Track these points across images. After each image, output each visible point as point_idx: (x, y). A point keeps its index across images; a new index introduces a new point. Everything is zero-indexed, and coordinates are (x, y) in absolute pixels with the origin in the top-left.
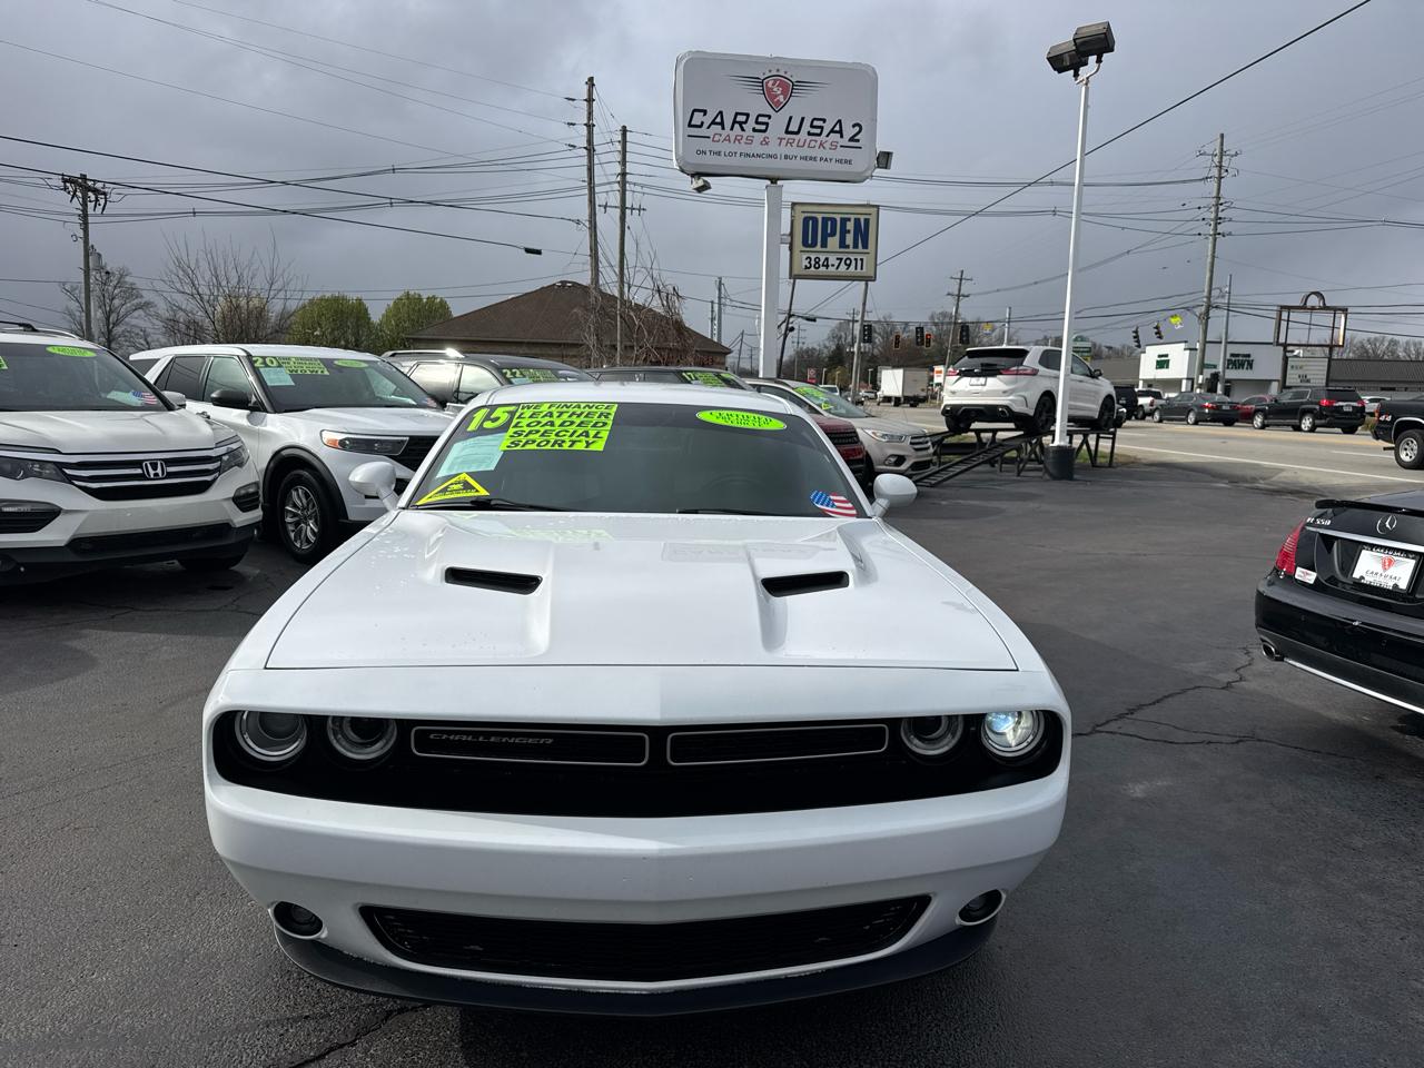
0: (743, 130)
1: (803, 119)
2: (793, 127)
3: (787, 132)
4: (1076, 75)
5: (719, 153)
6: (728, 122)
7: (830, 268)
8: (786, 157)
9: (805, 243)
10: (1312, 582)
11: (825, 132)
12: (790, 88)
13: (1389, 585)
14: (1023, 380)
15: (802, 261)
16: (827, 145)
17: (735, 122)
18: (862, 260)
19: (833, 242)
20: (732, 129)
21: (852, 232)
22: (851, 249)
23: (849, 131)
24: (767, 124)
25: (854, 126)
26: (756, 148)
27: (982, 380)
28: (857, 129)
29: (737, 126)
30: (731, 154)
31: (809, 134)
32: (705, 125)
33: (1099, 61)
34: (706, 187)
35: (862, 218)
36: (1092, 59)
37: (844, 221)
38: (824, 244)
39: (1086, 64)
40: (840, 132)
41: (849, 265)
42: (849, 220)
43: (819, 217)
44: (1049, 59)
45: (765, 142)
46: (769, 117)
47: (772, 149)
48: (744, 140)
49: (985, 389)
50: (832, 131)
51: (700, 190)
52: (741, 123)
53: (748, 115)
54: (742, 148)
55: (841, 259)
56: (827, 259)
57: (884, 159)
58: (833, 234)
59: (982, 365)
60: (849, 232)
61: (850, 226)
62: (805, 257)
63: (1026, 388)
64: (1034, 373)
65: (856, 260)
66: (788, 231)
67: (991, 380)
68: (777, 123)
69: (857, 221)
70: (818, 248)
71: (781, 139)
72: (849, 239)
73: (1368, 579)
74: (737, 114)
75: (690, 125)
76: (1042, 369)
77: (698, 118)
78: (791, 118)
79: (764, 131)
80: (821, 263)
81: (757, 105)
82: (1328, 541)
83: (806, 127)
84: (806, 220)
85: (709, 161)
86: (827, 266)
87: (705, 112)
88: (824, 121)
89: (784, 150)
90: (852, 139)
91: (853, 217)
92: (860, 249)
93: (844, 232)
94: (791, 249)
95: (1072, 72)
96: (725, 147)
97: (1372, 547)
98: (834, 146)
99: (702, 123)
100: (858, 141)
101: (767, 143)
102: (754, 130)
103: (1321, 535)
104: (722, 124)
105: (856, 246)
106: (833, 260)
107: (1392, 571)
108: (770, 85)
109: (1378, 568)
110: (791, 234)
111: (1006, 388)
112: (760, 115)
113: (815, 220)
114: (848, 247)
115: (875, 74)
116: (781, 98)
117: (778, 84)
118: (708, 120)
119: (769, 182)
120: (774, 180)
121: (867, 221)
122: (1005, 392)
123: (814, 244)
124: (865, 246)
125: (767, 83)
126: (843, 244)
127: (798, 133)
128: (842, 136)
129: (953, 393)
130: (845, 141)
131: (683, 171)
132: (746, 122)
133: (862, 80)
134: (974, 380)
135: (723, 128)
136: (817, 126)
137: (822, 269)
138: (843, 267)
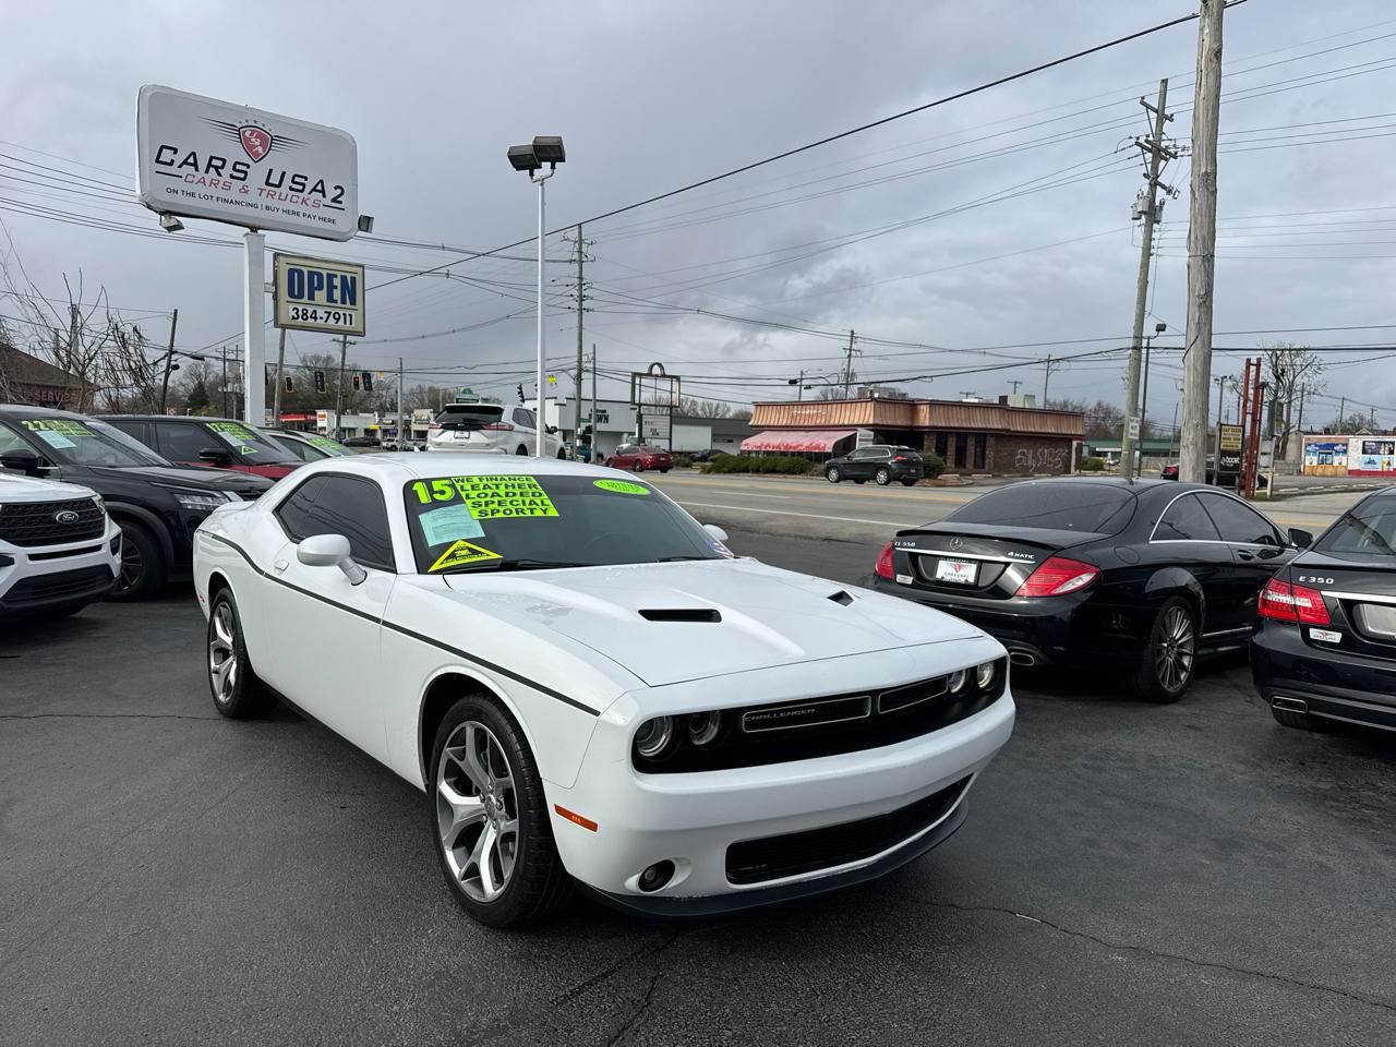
0: (219, 174)
1: (284, 174)
2: (275, 180)
3: (267, 183)
4: (532, 174)
5: (193, 195)
6: (203, 164)
7: (318, 320)
8: (268, 208)
9: (291, 294)
10: (910, 583)
11: (308, 190)
12: (269, 141)
13: (963, 580)
14: (502, 435)
15: (288, 310)
16: (310, 202)
17: (209, 165)
18: (350, 315)
19: (321, 296)
20: (207, 172)
21: (339, 288)
22: (339, 304)
23: (331, 193)
24: (246, 173)
25: (336, 188)
26: (233, 194)
27: (466, 434)
28: (339, 191)
29: (212, 170)
30: (206, 197)
31: (291, 188)
32: (177, 164)
33: (553, 167)
34: (179, 227)
35: (349, 276)
36: (546, 165)
37: (331, 276)
38: (311, 297)
39: (540, 167)
40: (323, 191)
41: (338, 320)
42: (336, 276)
43: (305, 270)
44: (511, 158)
45: (244, 190)
46: (248, 166)
47: (252, 197)
48: (221, 185)
49: (470, 441)
50: (314, 189)
51: (170, 229)
52: (216, 168)
53: (224, 161)
54: (218, 192)
55: (330, 313)
56: (315, 311)
57: (365, 223)
58: (320, 288)
59: (464, 420)
60: (336, 287)
61: (337, 282)
62: (292, 307)
63: (505, 442)
64: (511, 429)
65: (345, 315)
66: (271, 280)
67: (472, 433)
68: (257, 174)
69: (344, 279)
70: (305, 300)
71: (262, 190)
72: (337, 294)
73: (947, 578)
74: (212, 158)
75: (158, 161)
76: (517, 427)
77: (167, 156)
78: (271, 171)
79: (244, 179)
80: (309, 315)
81: (234, 152)
82: (914, 556)
83: (287, 182)
84: (291, 272)
85: (180, 201)
86: (316, 318)
87: (175, 151)
88: (306, 179)
89: (264, 200)
90: (334, 200)
91: (339, 274)
92: (348, 305)
93: (331, 287)
94: (275, 297)
95: (528, 171)
96: (199, 189)
97: (946, 558)
98: (316, 204)
99: (173, 161)
100: (341, 202)
101: (246, 192)
102: (232, 176)
103: (909, 553)
104: (195, 165)
105: (344, 302)
106: (321, 313)
107: (962, 572)
108: (247, 134)
109: (952, 570)
110: (275, 283)
111: (487, 441)
112: (236, 163)
113: (301, 273)
114: (336, 302)
115: (354, 142)
116: (260, 150)
117: (258, 137)
118: (179, 159)
119: (248, 230)
120: (254, 229)
121: (353, 279)
122: (488, 445)
123: (301, 296)
124: (353, 302)
125: (244, 132)
126: (330, 298)
127: (279, 186)
128: (324, 196)
129: (439, 444)
130: (328, 201)
131: (149, 207)
132: (222, 167)
133: (340, 146)
134: (458, 434)
135: (197, 170)
136: (298, 183)
137: (310, 320)
138: (332, 321)
